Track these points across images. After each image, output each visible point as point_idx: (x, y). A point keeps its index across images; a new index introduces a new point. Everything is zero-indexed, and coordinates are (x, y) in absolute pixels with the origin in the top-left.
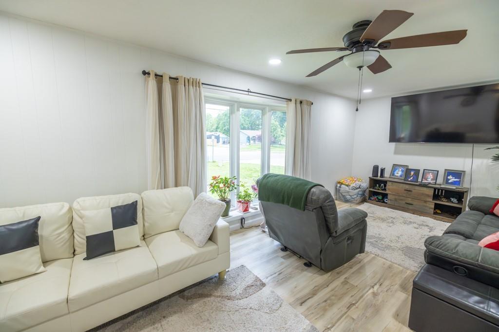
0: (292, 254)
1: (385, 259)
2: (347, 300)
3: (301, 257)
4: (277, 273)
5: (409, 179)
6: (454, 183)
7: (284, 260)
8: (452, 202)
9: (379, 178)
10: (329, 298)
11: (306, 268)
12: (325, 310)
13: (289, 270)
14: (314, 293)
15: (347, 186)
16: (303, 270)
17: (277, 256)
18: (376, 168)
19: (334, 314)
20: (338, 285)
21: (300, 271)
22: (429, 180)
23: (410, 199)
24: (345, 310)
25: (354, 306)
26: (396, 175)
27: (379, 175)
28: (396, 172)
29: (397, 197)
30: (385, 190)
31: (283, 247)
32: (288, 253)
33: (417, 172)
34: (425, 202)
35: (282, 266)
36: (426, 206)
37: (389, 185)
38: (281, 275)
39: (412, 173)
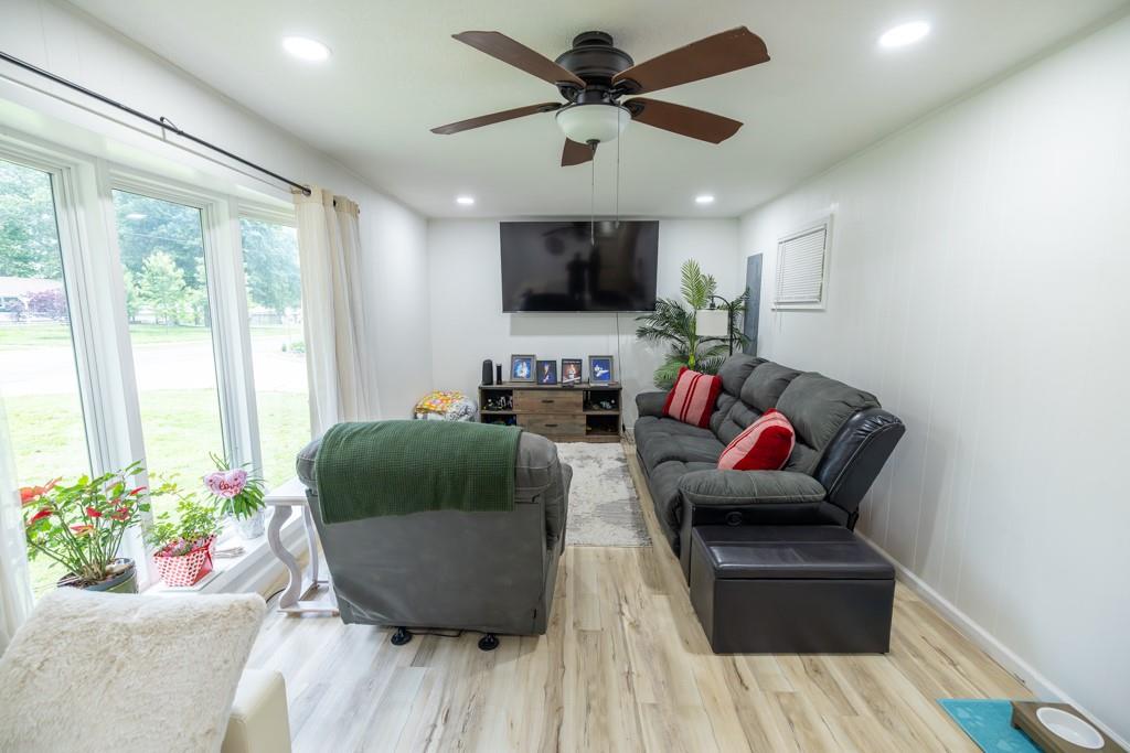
0: (430, 639)
1: (591, 545)
2: (614, 672)
3: (460, 633)
4: (440, 722)
5: (545, 381)
6: (603, 377)
7: (424, 669)
8: (605, 409)
9: (495, 386)
10: (589, 697)
11: (490, 654)
12: (605, 730)
13: (461, 689)
14: (556, 710)
15: (439, 413)
16: (489, 666)
17: (400, 669)
18: (488, 366)
19: (623, 724)
20: (576, 651)
21: (486, 674)
22: (572, 378)
23: (551, 417)
24: (628, 697)
25: (634, 677)
26: (521, 375)
27: (495, 379)
28: (518, 371)
29: (531, 418)
30: (508, 407)
31: (395, 631)
32: (417, 641)
33: (553, 364)
34: (574, 416)
35: (436, 692)
36: (575, 424)
37: (517, 398)
38: (453, 719)
39: (547, 368)
